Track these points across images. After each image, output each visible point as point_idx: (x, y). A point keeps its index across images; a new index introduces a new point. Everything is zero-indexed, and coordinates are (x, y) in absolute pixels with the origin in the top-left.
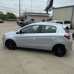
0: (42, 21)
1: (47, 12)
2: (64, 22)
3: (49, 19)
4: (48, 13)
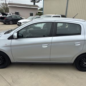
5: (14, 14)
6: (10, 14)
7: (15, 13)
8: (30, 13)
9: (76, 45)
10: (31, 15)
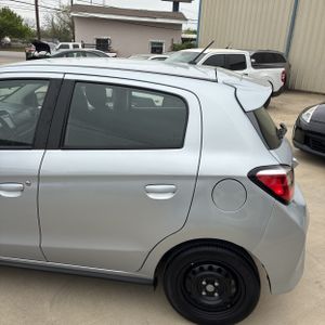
0: (149, 48)
1: (176, 7)
2: (252, 57)
3: (184, 40)
4: (180, 10)
5: (90, 46)
6: (75, 46)
7: (95, 42)
8: (153, 43)
9: (151, 196)
10: (157, 49)
